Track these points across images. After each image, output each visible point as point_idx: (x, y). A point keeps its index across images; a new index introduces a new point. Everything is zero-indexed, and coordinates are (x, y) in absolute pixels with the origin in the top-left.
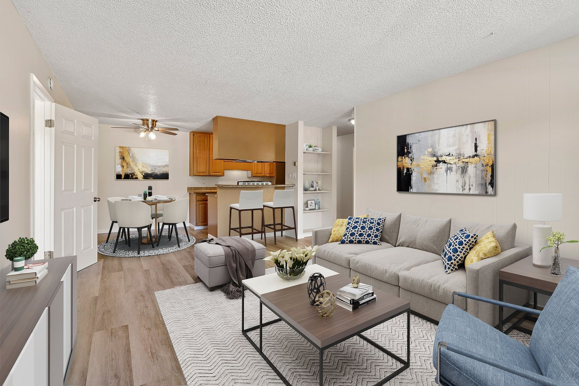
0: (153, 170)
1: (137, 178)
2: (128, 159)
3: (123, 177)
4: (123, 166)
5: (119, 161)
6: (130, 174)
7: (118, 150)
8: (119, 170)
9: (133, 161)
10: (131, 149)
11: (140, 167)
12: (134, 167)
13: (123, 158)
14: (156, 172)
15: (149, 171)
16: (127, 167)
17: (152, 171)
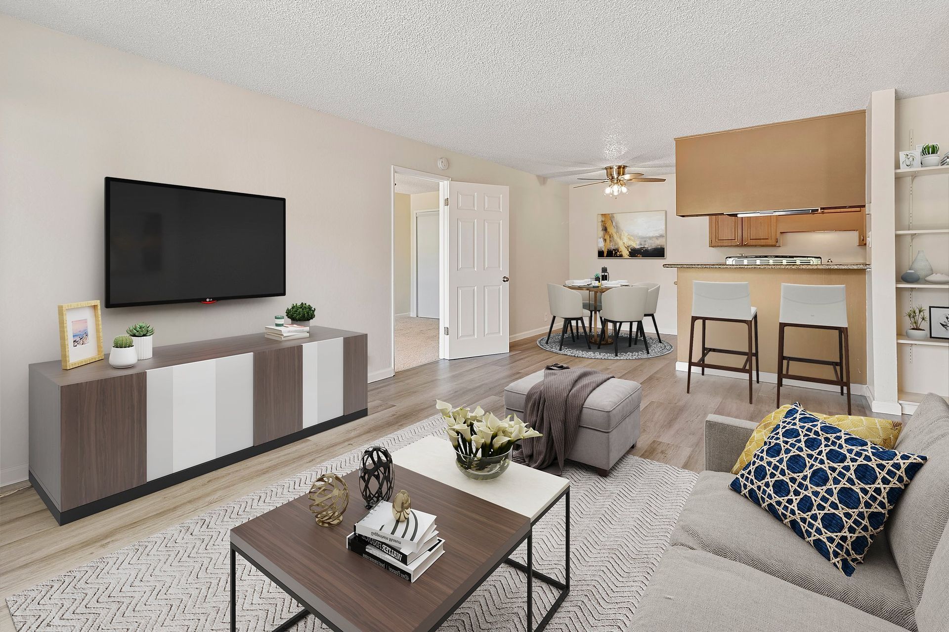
0: (642, 243)
1: (621, 256)
2: (612, 230)
3: (605, 255)
4: (605, 240)
5: (601, 233)
6: (614, 250)
7: (600, 219)
8: (601, 245)
9: (617, 232)
10: (615, 215)
11: (625, 240)
12: (618, 240)
13: (605, 229)
14: (646, 246)
15: (637, 246)
16: (610, 241)
17: (641, 245)
